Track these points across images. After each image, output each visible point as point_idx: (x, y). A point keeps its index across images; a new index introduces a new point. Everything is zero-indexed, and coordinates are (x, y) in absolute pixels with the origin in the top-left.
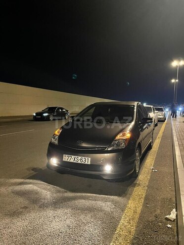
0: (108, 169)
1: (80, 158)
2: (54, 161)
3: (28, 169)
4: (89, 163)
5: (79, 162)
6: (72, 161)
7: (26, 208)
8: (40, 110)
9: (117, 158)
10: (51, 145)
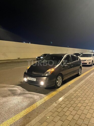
0: (42, 83)
1: (32, 78)
2: (25, 79)
3: (19, 82)
4: (35, 81)
5: (32, 80)
6: (30, 79)
7: (9, 95)
8: (40, 56)
9: (47, 79)
10: (25, 73)
